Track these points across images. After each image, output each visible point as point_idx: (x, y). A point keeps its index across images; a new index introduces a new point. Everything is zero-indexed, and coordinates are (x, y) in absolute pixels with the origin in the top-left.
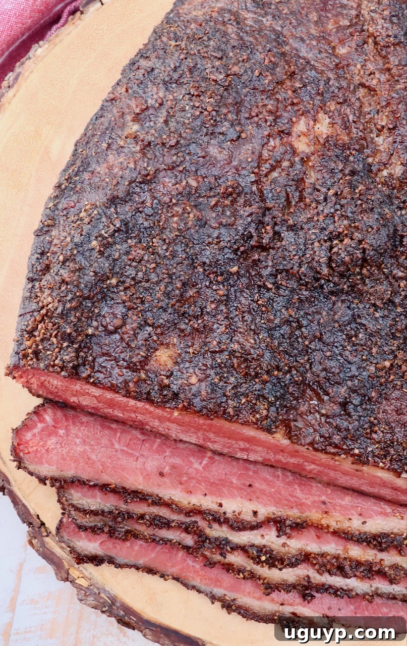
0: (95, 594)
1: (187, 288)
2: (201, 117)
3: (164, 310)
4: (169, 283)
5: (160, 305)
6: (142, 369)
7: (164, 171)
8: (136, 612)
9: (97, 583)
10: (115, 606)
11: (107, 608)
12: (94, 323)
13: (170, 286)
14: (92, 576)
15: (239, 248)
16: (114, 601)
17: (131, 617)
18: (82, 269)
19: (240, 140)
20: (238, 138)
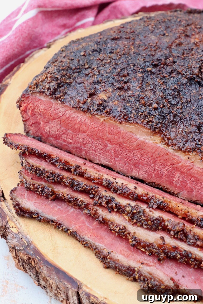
0: (19, 238)
1: (123, 72)
2: (148, 27)
3: (109, 77)
4: (115, 68)
5: (107, 75)
6: (89, 97)
7: (125, 38)
8: (41, 254)
9: (23, 232)
10: (29, 248)
11: (24, 248)
12: (71, 80)
13: (114, 70)
14: (21, 228)
15: (154, 62)
16: (29, 244)
17: (37, 256)
18: (73, 60)
19: (165, 36)
20: (164, 35)
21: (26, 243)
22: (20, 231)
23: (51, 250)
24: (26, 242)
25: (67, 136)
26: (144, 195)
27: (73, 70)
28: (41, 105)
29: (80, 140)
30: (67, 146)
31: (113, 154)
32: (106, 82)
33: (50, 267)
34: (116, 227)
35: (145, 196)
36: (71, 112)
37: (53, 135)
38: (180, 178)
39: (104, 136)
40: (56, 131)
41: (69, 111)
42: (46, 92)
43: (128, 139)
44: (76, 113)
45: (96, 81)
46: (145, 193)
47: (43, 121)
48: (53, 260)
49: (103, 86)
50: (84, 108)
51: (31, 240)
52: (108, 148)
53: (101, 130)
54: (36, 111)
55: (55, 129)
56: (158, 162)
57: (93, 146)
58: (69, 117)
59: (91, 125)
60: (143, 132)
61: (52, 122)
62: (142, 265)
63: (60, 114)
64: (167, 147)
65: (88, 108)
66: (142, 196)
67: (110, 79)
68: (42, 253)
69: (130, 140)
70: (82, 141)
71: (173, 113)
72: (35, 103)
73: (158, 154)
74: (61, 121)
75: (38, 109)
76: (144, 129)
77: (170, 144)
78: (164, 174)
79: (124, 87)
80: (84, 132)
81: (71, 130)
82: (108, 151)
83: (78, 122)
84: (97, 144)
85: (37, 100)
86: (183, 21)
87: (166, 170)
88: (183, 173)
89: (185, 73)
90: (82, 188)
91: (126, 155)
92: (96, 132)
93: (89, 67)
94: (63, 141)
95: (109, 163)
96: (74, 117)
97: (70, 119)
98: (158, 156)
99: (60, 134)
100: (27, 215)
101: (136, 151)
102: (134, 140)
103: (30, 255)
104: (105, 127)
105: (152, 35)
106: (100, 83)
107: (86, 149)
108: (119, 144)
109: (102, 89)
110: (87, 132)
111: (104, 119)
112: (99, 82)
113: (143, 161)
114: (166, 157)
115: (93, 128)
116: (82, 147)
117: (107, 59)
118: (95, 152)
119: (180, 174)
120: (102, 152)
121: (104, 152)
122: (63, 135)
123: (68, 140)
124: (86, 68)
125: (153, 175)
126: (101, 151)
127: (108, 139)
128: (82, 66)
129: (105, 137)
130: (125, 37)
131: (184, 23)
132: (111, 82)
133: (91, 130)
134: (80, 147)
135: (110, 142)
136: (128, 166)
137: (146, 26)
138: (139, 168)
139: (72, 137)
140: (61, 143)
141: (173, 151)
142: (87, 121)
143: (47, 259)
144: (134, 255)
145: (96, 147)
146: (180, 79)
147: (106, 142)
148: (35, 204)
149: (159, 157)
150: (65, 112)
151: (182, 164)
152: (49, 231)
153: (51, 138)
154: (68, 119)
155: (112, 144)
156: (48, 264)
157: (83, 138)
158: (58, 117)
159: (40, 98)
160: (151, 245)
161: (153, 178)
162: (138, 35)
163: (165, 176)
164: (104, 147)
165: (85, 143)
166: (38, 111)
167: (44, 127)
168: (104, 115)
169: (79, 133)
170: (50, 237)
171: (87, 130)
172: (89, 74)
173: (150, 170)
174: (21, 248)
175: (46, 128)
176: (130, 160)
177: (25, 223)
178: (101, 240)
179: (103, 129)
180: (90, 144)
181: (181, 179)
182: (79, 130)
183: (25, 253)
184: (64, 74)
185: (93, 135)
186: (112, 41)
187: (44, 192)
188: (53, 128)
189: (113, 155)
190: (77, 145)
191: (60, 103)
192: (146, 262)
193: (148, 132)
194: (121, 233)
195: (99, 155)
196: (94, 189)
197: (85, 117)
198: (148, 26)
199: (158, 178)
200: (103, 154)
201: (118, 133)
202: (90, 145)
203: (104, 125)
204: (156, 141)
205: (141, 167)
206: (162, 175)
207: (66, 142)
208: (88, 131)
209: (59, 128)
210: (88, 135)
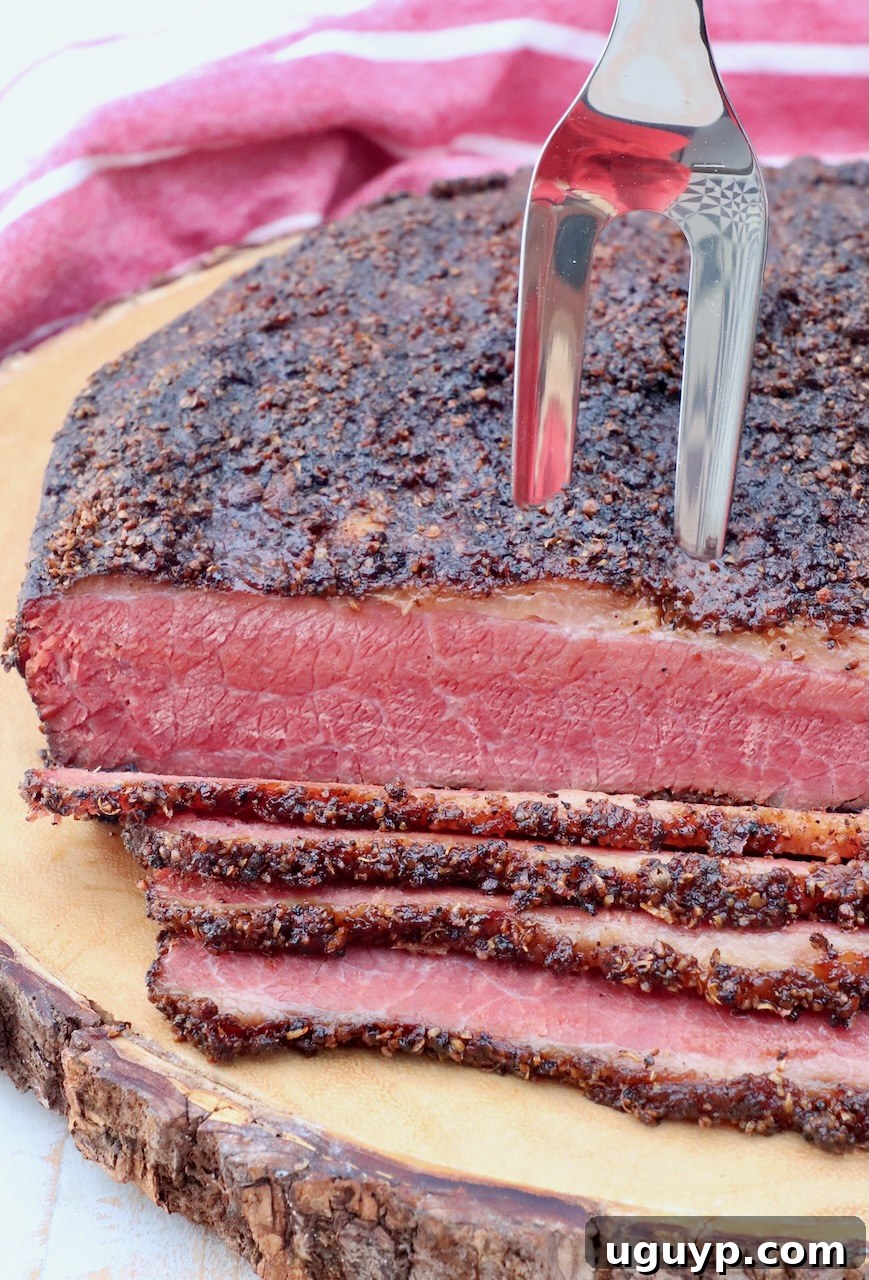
0: (269, 1136)
1: (389, 424)
2: (367, 262)
3: (348, 456)
4: (351, 420)
5: (338, 448)
6: (318, 540)
7: (309, 318)
8: (390, 1160)
9: (271, 1114)
10: (327, 1154)
11: (306, 1163)
12: (202, 501)
13: (353, 428)
14: (253, 1102)
15: (480, 367)
16: (322, 1145)
17: (379, 1173)
18: (167, 429)
19: (450, 277)
20: (445, 274)
21: (305, 1144)
22: (254, 1112)
23: (414, 1135)
24: (305, 1139)
25: (260, 719)
26: (681, 820)
27: (191, 467)
28: (119, 624)
29: (321, 716)
30: (267, 760)
31: (473, 729)
32: (348, 474)
33: (448, 1191)
34: (636, 958)
35: (685, 824)
36: (261, 613)
37: (193, 736)
38: (765, 737)
39: (424, 667)
40: (208, 713)
41: (255, 613)
42: (136, 566)
43: (530, 648)
44: (287, 613)
45: (308, 482)
46: (685, 812)
47: (137, 690)
48: (445, 1165)
49: (345, 492)
50: (320, 583)
51: (318, 1127)
52: (449, 714)
53: (409, 647)
54: (103, 655)
55: (198, 707)
56: (669, 701)
57: (382, 727)
58: (255, 639)
59: (361, 640)
60: (582, 603)
61: (180, 681)
62: (784, 1061)
63: (213, 637)
64: (690, 632)
65: (338, 578)
66: (676, 825)
67: (359, 460)
68: (387, 1155)
69: (538, 650)
70: (328, 718)
71: (655, 512)
72: (91, 624)
73: (664, 670)
74: (225, 666)
75: (108, 646)
76: (586, 592)
77: (697, 618)
78: (700, 743)
79: (422, 476)
80: (333, 679)
81: (273, 691)
82: (453, 723)
83: (299, 645)
84: (401, 712)
85: (99, 611)
86: (478, 218)
87: (703, 725)
88: (774, 712)
89: (620, 376)
90: (445, 866)
91: (532, 719)
92: (389, 665)
93: (245, 444)
94: (246, 747)
95: (464, 772)
96: (279, 634)
97: (265, 646)
98: (659, 679)
99: (228, 720)
100: (262, 1040)
101: (570, 689)
102: (555, 648)
103: (347, 1179)
104: (422, 632)
105: (401, 285)
106: (325, 483)
107: (351, 746)
108: (493, 682)
109: (345, 503)
110: (350, 675)
111: (415, 598)
112: (320, 482)
113: (604, 720)
114: (695, 673)
115: (371, 651)
116: (335, 742)
117: (302, 397)
118: (397, 746)
119: (762, 721)
120: (427, 739)
121: (435, 736)
122: (238, 724)
123: (266, 734)
124: (233, 450)
125: (659, 761)
126: (423, 735)
127: (443, 677)
128: (215, 443)
129: (432, 671)
130: (308, 310)
131: (488, 223)
132: (367, 470)
133: (365, 660)
134: (326, 748)
135: (457, 684)
136: (547, 759)
137: (362, 260)
138: (593, 753)
139: (284, 718)
140: (235, 759)
141: (715, 640)
142: (340, 630)
143: (419, 1168)
144: (740, 1036)
145: (394, 726)
146: (610, 399)
147: (436, 690)
148: (270, 990)
149: (668, 681)
150: (237, 620)
151: (766, 680)
152: (364, 1076)
153: (188, 753)
154: (256, 644)
155: (463, 693)
156: (434, 1182)
157: (332, 705)
158: (207, 654)
159: (109, 598)
160: (788, 977)
161: (661, 771)
162: (353, 296)
163: (706, 747)
164: (431, 714)
165: (346, 723)
166: (111, 651)
167: (148, 716)
168: (411, 583)
169: (312, 690)
170: (383, 1096)
171: (347, 668)
172: (262, 464)
173: (642, 746)
174: (299, 1167)
175: (158, 715)
176: (553, 733)
177: (258, 1079)
178: (596, 1030)
179: (417, 643)
180: (369, 719)
181: (770, 741)
182: (313, 677)
183: (326, 1178)
184: (167, 485)
185: (376, 682)
186: (272, 336)
187: (296, 930)
188: (191, 704)
189: (477, 733)
190: (310, 743)
191: (207, 594)
192: (791, 1046)
193: (603, 601)
194: (665, 973)
195: (414, 752)
196: (495, 855)
197: (329, 615)
198: (366, 256)
199: (678, 767)
200: (434, 741)
201: (482, 640)
202: (369, 724)
203: (416, 625)
204: (642, 625)
205: (600, 745)
206: (693, 748)
207: (259, 747)
208: (351, 670)
209: (215, 700)
210: (353, 687)
